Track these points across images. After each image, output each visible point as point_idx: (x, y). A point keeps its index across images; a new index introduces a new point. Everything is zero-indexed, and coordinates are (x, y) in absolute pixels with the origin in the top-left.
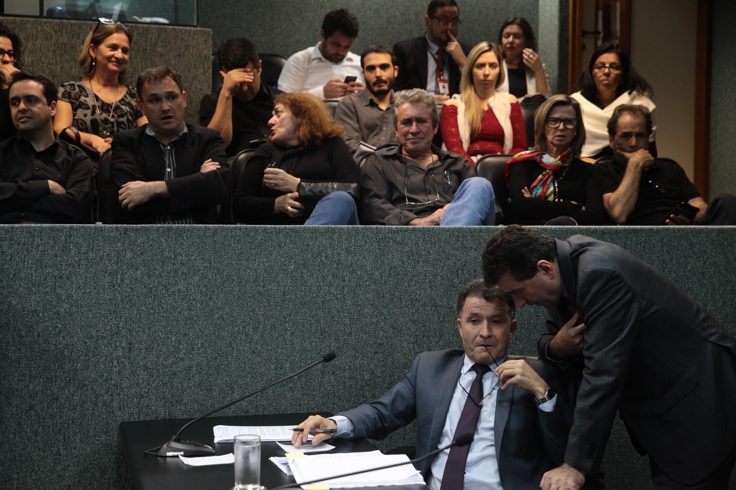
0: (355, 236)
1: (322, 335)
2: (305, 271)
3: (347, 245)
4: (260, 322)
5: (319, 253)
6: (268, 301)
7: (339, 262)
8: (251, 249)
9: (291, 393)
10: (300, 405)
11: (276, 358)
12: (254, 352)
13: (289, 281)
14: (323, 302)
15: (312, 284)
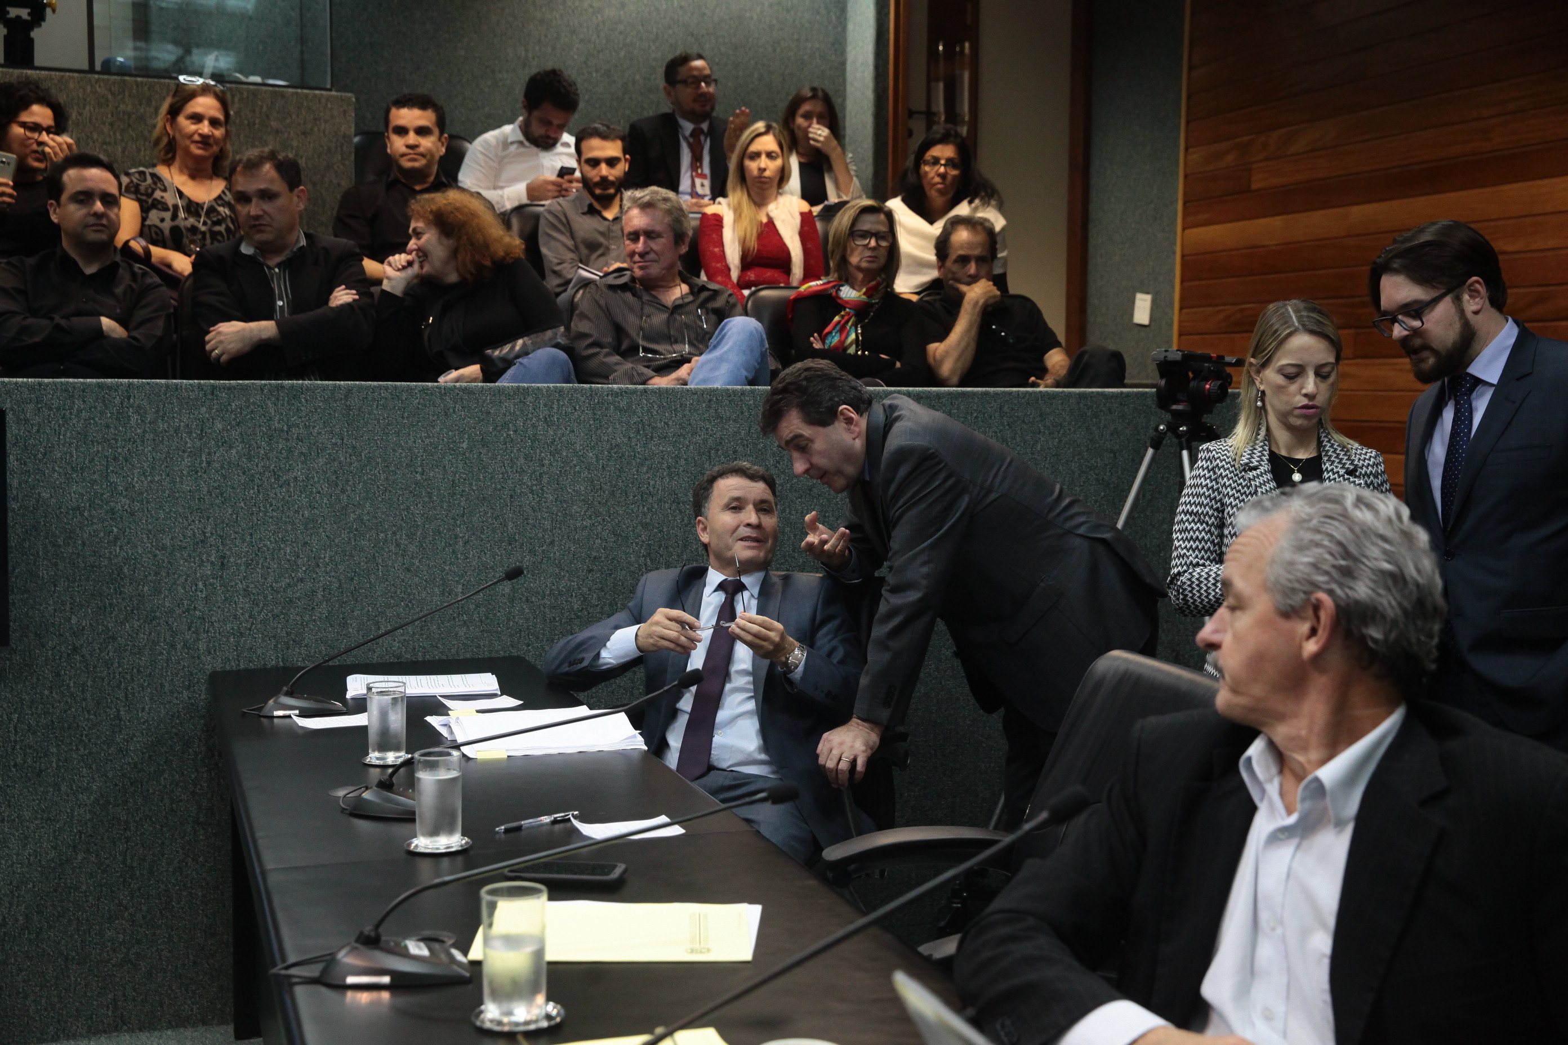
0: (558, 401)
1: (510, 544)
2: (484, 451)
3: (547, 412)
4: (418, 526)
5: (505, 425)
6: (430, 495)
7: (535, 439)
8: (403, 418)
9: (464, 629)
10: (479, 647)
11: (442, 579)
12: (409, 570)
13: (460, 466)
14: (511, 496)
15: (494, 470)
